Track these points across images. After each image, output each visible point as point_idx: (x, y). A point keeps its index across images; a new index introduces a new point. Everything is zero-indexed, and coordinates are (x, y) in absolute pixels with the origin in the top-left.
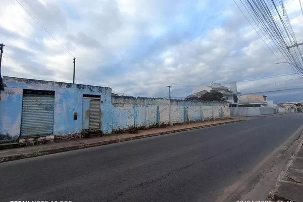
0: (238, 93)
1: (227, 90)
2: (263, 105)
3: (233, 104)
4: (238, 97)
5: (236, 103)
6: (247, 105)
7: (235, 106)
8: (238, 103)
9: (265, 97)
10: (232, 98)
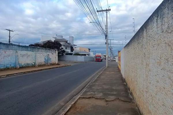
0: (74, 45)
1: (67, 42)
2: (88, 55)
3: (70, 52)
4: (74, 48)
5: (72, 53)
6: (77, 54)
7: (71, 54)
8: (74, 52)
9: (89, 49)
10: (70, 48)
